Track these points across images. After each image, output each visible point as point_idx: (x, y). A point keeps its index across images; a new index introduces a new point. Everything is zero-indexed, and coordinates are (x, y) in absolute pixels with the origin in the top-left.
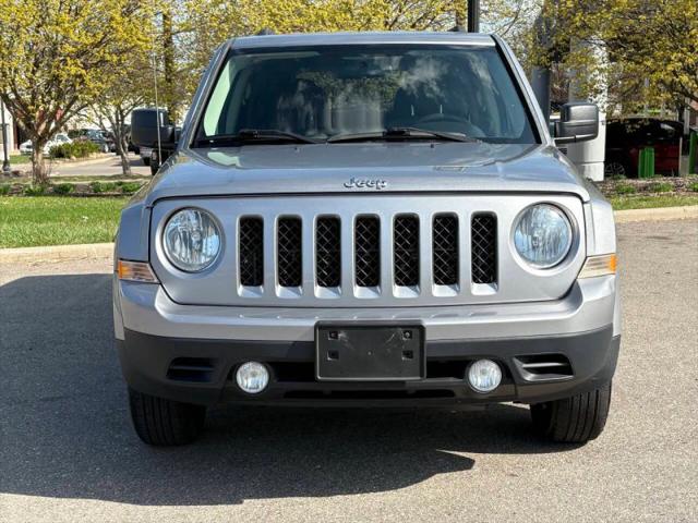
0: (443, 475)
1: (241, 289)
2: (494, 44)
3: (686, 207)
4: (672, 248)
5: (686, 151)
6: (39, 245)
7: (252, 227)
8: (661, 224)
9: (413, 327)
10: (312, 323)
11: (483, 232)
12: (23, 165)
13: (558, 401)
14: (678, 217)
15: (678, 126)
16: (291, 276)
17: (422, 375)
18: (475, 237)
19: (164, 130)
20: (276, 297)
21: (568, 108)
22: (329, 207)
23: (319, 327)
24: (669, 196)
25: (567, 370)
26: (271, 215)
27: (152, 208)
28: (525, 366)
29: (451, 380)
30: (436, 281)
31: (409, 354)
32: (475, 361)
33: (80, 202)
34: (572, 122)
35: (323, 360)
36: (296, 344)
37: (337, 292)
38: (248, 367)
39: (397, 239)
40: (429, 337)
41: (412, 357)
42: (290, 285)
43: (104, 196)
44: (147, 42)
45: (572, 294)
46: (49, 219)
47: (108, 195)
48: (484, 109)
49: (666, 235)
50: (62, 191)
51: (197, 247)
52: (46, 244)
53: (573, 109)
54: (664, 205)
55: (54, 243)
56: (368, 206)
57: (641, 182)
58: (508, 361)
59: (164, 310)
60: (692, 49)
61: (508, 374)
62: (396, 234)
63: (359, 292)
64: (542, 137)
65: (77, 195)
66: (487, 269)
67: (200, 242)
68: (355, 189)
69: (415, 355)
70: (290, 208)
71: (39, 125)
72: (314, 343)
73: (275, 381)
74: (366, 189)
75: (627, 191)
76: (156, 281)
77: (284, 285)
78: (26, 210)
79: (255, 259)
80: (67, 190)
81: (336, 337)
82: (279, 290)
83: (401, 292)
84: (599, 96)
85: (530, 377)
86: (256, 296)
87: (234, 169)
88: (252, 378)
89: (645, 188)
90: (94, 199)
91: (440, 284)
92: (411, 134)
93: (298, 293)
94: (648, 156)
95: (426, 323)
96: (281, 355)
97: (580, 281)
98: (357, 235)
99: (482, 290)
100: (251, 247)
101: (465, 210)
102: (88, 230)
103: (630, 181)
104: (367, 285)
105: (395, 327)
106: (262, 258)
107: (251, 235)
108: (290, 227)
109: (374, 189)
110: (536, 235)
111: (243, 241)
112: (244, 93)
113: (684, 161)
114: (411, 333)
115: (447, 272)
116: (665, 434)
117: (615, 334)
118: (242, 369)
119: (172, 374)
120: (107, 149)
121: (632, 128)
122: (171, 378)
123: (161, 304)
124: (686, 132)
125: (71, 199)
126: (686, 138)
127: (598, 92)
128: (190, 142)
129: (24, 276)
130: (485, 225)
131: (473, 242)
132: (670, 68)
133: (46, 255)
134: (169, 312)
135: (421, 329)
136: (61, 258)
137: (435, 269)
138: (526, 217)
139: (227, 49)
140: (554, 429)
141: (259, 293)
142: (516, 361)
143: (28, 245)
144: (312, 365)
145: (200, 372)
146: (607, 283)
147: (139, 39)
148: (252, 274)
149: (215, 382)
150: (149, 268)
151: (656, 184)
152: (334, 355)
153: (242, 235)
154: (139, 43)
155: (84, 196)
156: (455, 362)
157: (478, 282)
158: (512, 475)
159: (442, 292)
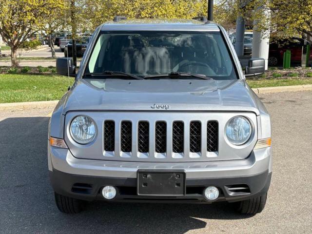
0: (193, 231)
1: (104, 153)
2: (219, 30)
3: (304, 85)
4: (297, 107)
5: (305, 53)
6: (15, 102)
7: (110, 126)
8: (292, 94)
9: (180, 173)
10: (136, 170)
11: (212, 129)
12: (7, 51)
13: (243, 201)
14: (300, 90)
15: (302, 40)
16: (127, 147)
17: (184, 194)
18: (209, 131)
19: (71, 69)
20: (120, 157)
21: (251, 61)
22: (144, 117)
23: (139, 172)
24: (297, 79)
25: (248, 191)
26: (118, 120)
27: (65, 115)
28: (229, 189)
29: (197, 195)
30: (191, 151)
31: (178, 185)
32: (207, 187)
33: (32, 77)
34: (253, 68)
35: (140, 187)
36: (129, 179)
37: (147, 155)
38: (107, 188)
39: (174, 132)
40: (187, 177)
41: (180, 186)
42: (126, 152)
43: (43, 74)
44: (63, 5)
45: (251, 157)
46: (19, 88)
47: (46, 74)
48: (214, 55)
49: (294, 100)
50: (25, 71)
51: (85, 131)
52: (18, 101)
53: (254, 61)
54: (294, 84)
55: (21, 101)
56: (162, 117)
57: (284, 71)
58: (222, 188)
59: (70, 162)
60: (308, 14)
61: (222, 192)
62: (173, 130)
63: (157, 155)
64: (239, 75)
65: (31, 74)
66: (213, 146)
67: (87, 129)
68: (156, 109)
69: (181, 185)
70: (127, 117)
71: (14, 40)
72: (136, 179)
73: (119, 194)
74: (160, 109)
75: (278, 76)
76: (67, 147)
77: (123, 151)
78: (8, 83)
79: (111, 144)
80: (27, 71)
81: (146, 177)
82: (122, 154)
83: (176, 156)
84: (266, 31)
85: (232, 194)
86: (111, 156)
87: (102, 91)
88: (109, 193)
89: (286, 75)
90: (39, 76)
91: (193, 152)
92: (182, 75)
93: (130, 155)
94: (288, 56)
95: (186, 171)
96: (122, 184)
97: (254, 151)
98: (156, 130)
99: (211, 155)
100: (109, 134)
101: (204, 119)
102: (36, 95)
103: (280, 71)
104: (161, 152)
105: (172, 173)
106: (114, 139)
107: (109, 129)
108: (127, 125)
109: (164, 109)
110: (235, 129)
111: (106, 131)
112: (107, 46)
113: (304, 57)
114: (179, 175)
115: (196, 147)
116: (290, 209)
117: (269, 172)
118: (104, 189)
119: (74, 190)
120: (45, 43)
121: (281, 46)
122: (73, 191)
123: (69, 159)
124: (305, 44)
125: (28, 76)
126: (305, 46)
127: (266, 29)
128: (83, 75)
129: (8, 117)
130: (213, 126)
131: (207, 134)
132: (298, 22)
133: (17, 107)
134: (72, 163)
135: (184, 174)
136: (24, 108)
137: (191, 145)
138: (231, 122)
139: (99, 31)
140: (242, 209)
141: (112, 154)
142: (226, 188)
143: (10, 102)
144: (136, 188)
145: (85, 189)
146: (266, 151)
147: (59, 4)
148: (109, 146)
149: (92, 194)
150: (64, 142)
151: (291, 73)
152: (145, 184)
153: (105, 129)
154: (60, 6)
155: (35, 74)
156: (199, 188)
157: (210, 151)
158: (223, 231)
159: (193, 155)
